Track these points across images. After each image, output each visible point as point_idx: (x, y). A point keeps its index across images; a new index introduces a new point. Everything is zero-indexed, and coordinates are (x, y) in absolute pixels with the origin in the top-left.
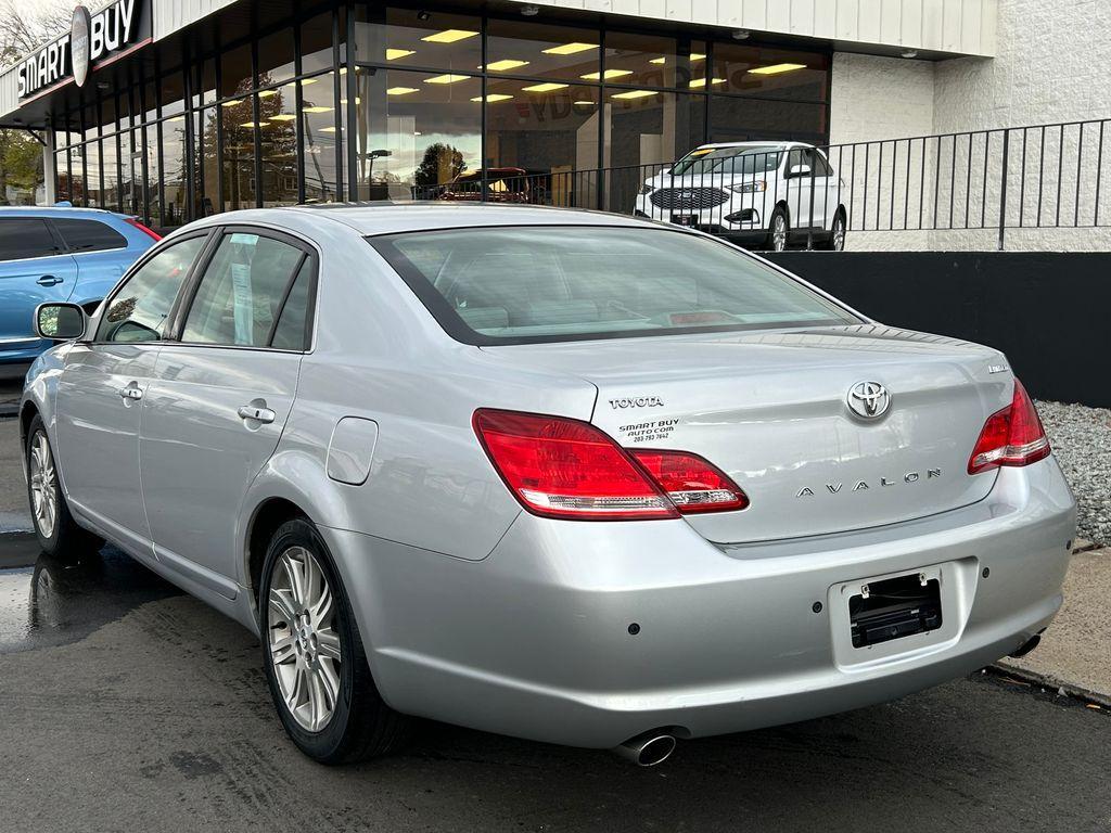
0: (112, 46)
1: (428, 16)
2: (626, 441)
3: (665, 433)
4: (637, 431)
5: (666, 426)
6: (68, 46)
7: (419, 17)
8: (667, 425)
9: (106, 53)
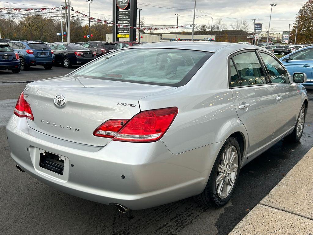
3: (27, 97)
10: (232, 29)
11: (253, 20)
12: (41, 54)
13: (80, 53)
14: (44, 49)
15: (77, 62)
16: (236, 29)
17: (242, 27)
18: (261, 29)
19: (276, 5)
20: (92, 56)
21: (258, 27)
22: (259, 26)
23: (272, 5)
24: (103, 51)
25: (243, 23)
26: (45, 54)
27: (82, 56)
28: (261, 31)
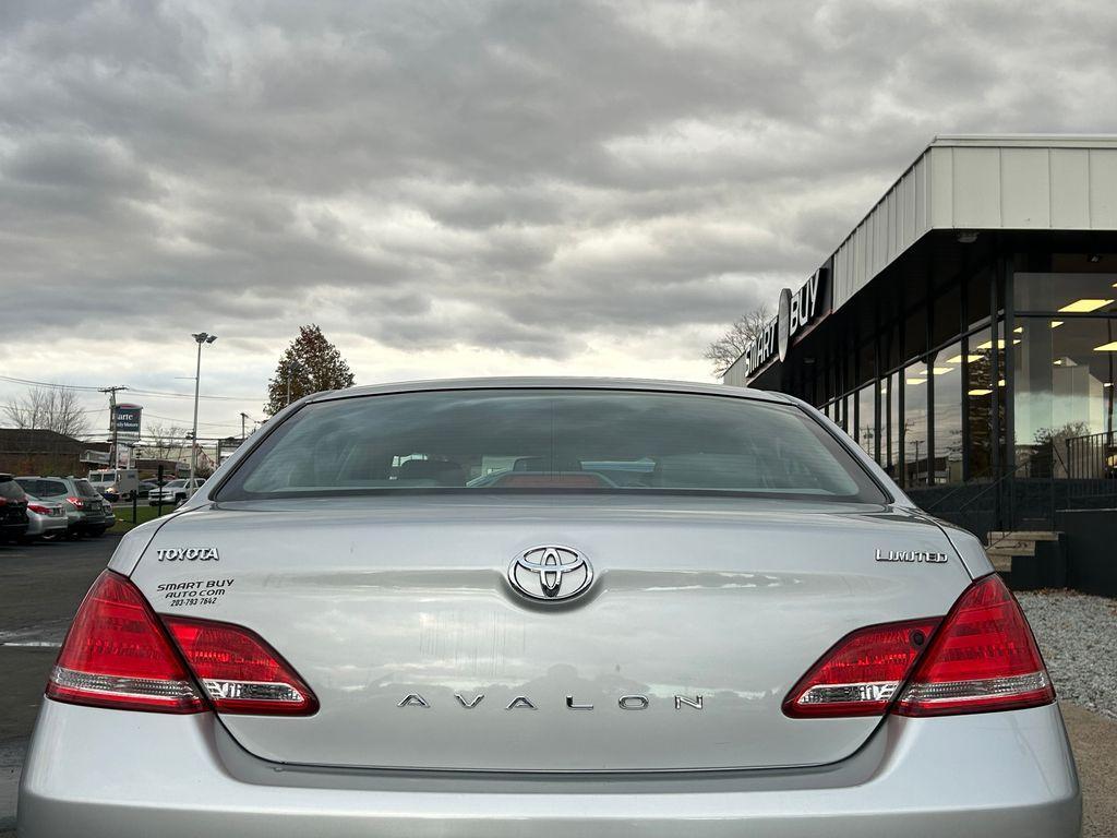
0: (804, 321)
1: (1100, 258)
2: (161, 604)
3: (213, 596)
4: (178, 591)
5: (215, 588)
6: (776, 326)
7: (1089, 260)
8: (217, 587)
9: (800, 329)
10: (15, 426)
11: (106, 391)
16: (29, 425)
17: (55, 415)
18: (137, 429)
19: (213, 338)
21: (126, 421)
22: (129, 417)
23: (201, 338)
25: (58, 401)
28: (136, 433)
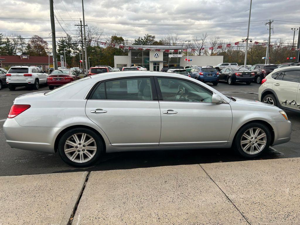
12: (209, 75)
13: (239, 74)
14: (211, 72)
15: (237, 81)
20: (250, 76)
24: (263, 72)
26: (211, 75)
27: (241, 76)
